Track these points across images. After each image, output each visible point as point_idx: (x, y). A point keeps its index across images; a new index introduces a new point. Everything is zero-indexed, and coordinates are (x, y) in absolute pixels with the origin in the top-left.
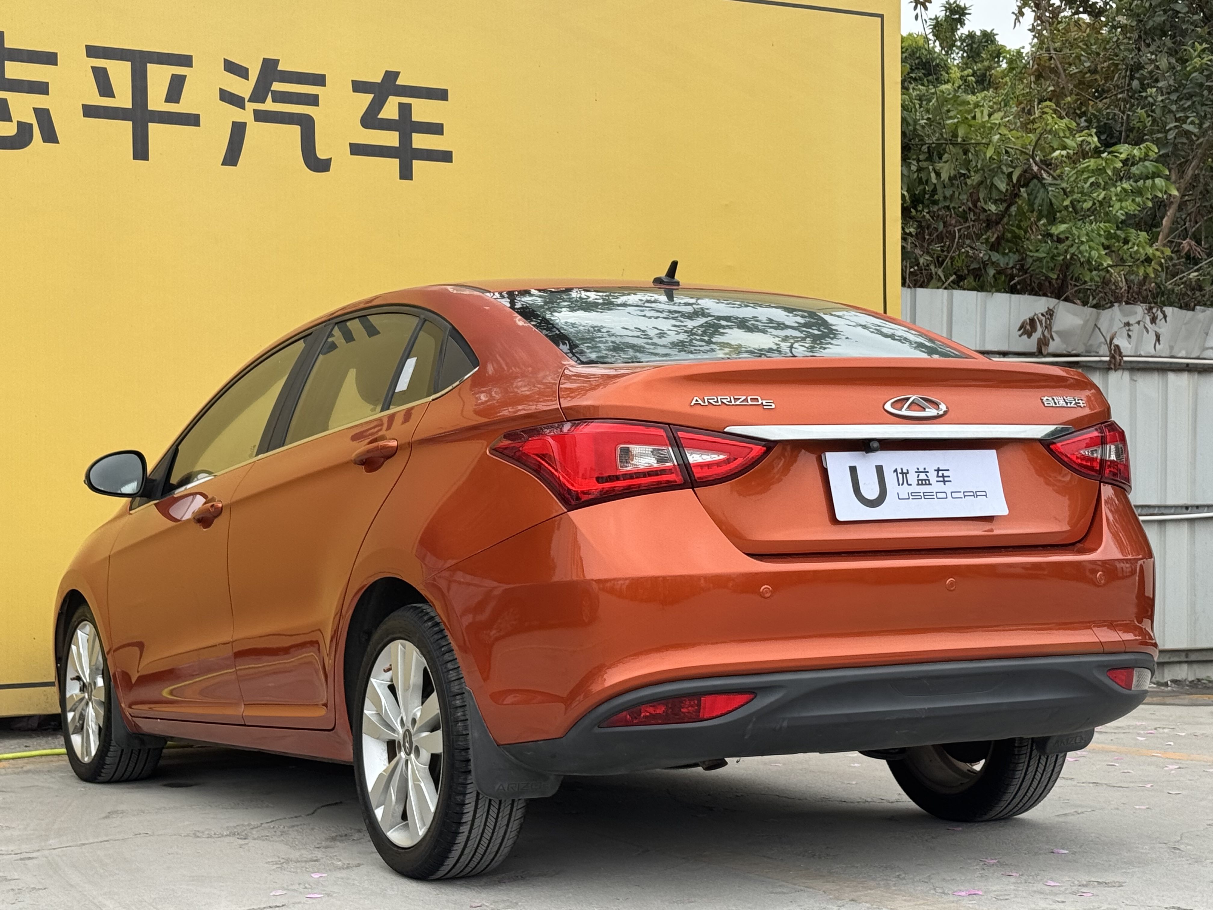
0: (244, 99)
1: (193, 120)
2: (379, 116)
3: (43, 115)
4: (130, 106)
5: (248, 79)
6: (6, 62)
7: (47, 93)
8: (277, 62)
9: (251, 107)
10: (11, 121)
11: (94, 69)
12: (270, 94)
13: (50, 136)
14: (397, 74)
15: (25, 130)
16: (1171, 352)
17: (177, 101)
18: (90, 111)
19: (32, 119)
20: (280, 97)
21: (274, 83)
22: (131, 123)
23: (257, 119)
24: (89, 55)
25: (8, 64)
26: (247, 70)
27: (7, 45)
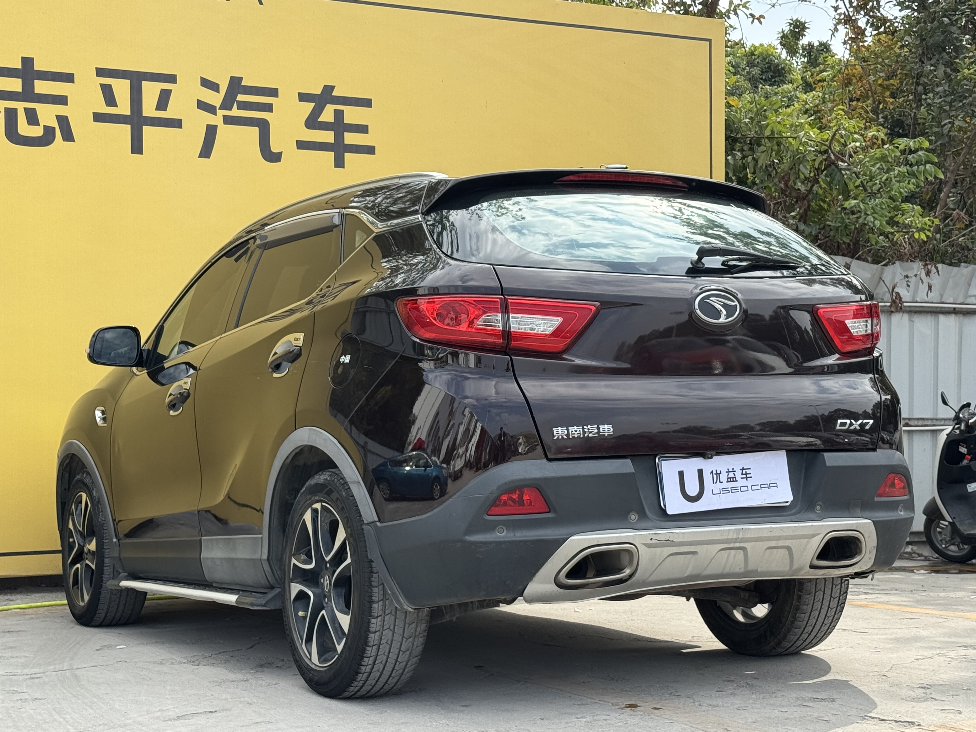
0: (216, 107)
1: (177, 123)
2: (319, 120)
3: (63, 121)
4: (128, 113)
5: (219, 93)
7: (66, 104)
8: (241, 79)
9: (221, 113)
10: (39, 125)
11: (102, 85)
12: (236, 103)
13: (68, 136)
14: (333, 88)
15: (49, 133)
16: (941, 299)
17: (165, 109)
18: (99, 117)
19: (55, 124)
20: (244, 106)
21: (239, 95)
22: (129, 126)
23: (225, 123)
24: (98, 75)
25: (36, 82)
26: (218, 85)
27: (36, 68)
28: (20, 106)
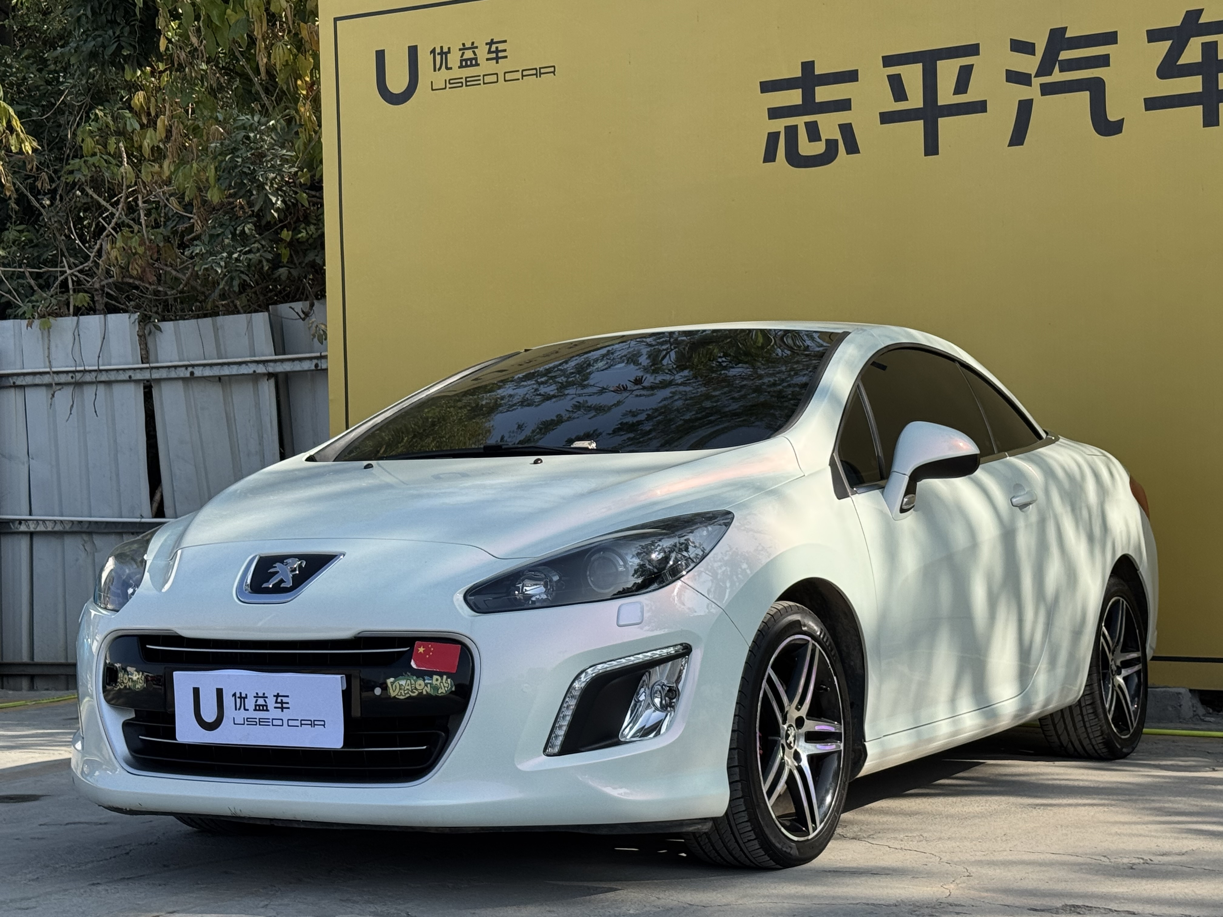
0: (1031, 75)
1: (980, 107)
2: (1181, 62)
3: (847, 130)
4: (920, 105)
5: (1034, 55)
6: (816, 88)
7: (849, 108)
8: (1064, 29)
9: (1037, 82)
10: (820, 140)
11: (890, 77)
12: (1057, 65)
13: (852, 148)
14: (1199, 12)
15: (832, 145)
17: (965, 92)
18: (887, 118)
19: (838, 136)
20: (1069, 65)
21: (1061, 52)
22: (922, 121)
23: (1043, 94)
24: (885, 66)
26: (1033, 45)
27: (817, 72)
28: (800, 121)
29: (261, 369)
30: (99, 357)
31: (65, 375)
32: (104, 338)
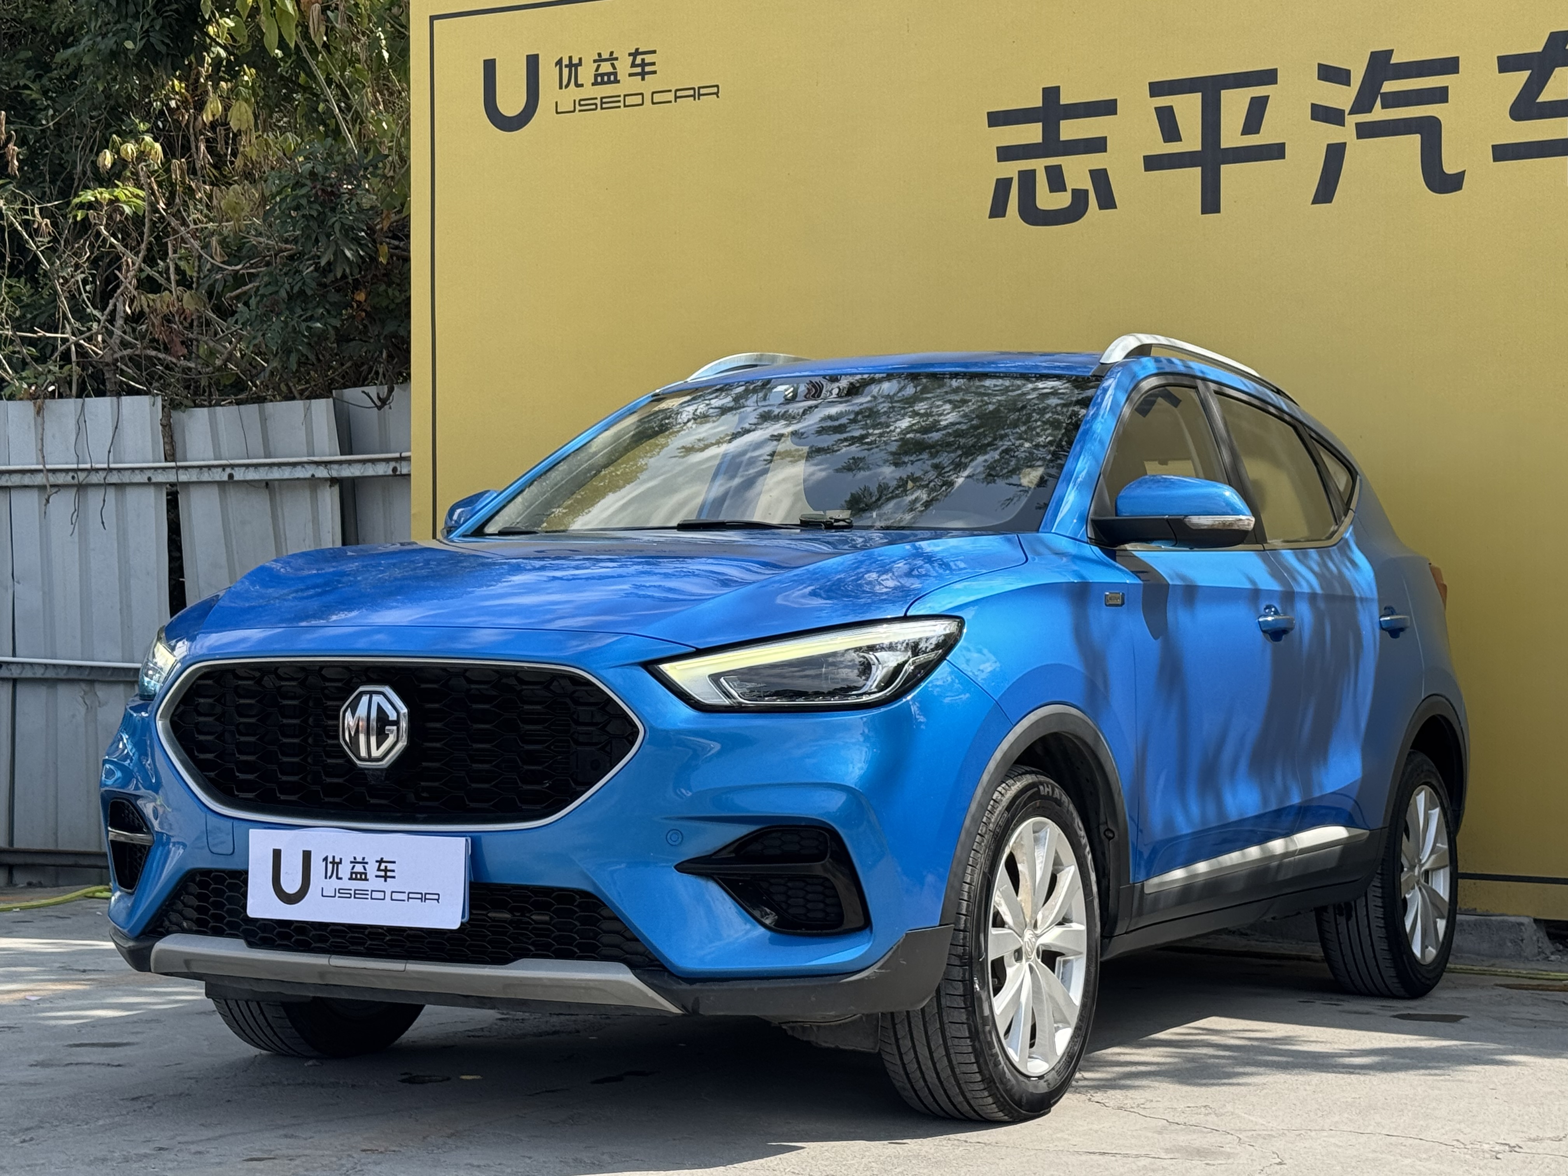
0: (1344, 111)
1: (1276, 152)
2: (1542, 99)
3: (1100, 177)
4: (1199, 148)
5: (1349, 85)
6: (1061, 122)
7: (1104, 150)
8: (1390, 53)
9: (1352, 121)
10: (1064, 189)
11: (1158, 110)
12: (1379, 99)
13: (1107, 201)
15: (1080, 197)
17: (1257, 131)
18: (1153, 163)
19: (1087, 184)
20: (1394, 100)
21: (1385, 83)
22: (1200, 168)
23: (1360, 136)
24: (1153, 94)
25: (1063, 123)
26: (1348, 72)
27: (1064, 101)
28: (1039, 165)
29: (322, 473)
30: (109, 452)
31: (64, 474)
32: (116, 428)
